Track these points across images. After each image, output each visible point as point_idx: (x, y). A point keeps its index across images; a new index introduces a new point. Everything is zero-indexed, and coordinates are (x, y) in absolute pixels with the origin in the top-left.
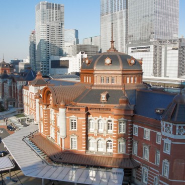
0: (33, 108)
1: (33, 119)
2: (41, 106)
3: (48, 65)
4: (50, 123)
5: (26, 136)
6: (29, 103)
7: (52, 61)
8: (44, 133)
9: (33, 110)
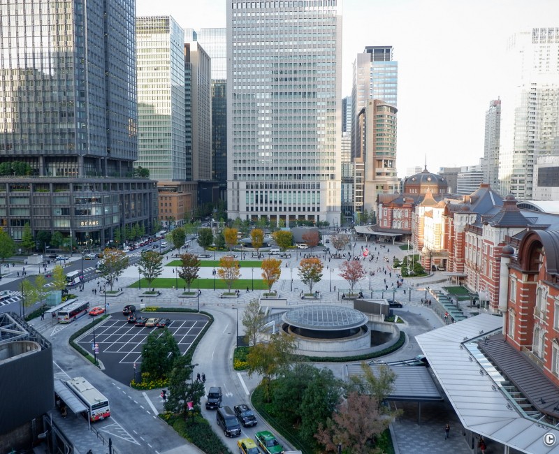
0: (491, 276)
1: (488, 303)
2: (514, 275)
3: (529, 179)
4: (535, 316)
5: (469, 338)
6: (479, 264)
7: (540, 170)
8: (516, 339)
9: (488, 280)
